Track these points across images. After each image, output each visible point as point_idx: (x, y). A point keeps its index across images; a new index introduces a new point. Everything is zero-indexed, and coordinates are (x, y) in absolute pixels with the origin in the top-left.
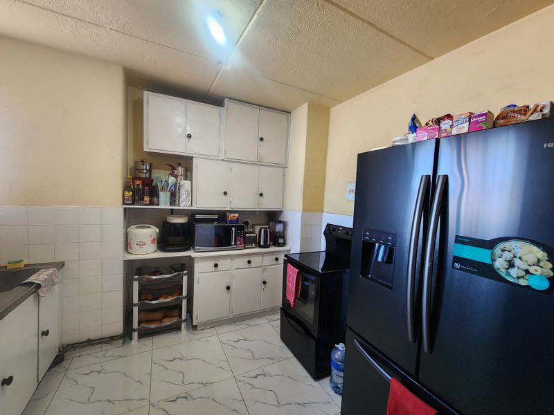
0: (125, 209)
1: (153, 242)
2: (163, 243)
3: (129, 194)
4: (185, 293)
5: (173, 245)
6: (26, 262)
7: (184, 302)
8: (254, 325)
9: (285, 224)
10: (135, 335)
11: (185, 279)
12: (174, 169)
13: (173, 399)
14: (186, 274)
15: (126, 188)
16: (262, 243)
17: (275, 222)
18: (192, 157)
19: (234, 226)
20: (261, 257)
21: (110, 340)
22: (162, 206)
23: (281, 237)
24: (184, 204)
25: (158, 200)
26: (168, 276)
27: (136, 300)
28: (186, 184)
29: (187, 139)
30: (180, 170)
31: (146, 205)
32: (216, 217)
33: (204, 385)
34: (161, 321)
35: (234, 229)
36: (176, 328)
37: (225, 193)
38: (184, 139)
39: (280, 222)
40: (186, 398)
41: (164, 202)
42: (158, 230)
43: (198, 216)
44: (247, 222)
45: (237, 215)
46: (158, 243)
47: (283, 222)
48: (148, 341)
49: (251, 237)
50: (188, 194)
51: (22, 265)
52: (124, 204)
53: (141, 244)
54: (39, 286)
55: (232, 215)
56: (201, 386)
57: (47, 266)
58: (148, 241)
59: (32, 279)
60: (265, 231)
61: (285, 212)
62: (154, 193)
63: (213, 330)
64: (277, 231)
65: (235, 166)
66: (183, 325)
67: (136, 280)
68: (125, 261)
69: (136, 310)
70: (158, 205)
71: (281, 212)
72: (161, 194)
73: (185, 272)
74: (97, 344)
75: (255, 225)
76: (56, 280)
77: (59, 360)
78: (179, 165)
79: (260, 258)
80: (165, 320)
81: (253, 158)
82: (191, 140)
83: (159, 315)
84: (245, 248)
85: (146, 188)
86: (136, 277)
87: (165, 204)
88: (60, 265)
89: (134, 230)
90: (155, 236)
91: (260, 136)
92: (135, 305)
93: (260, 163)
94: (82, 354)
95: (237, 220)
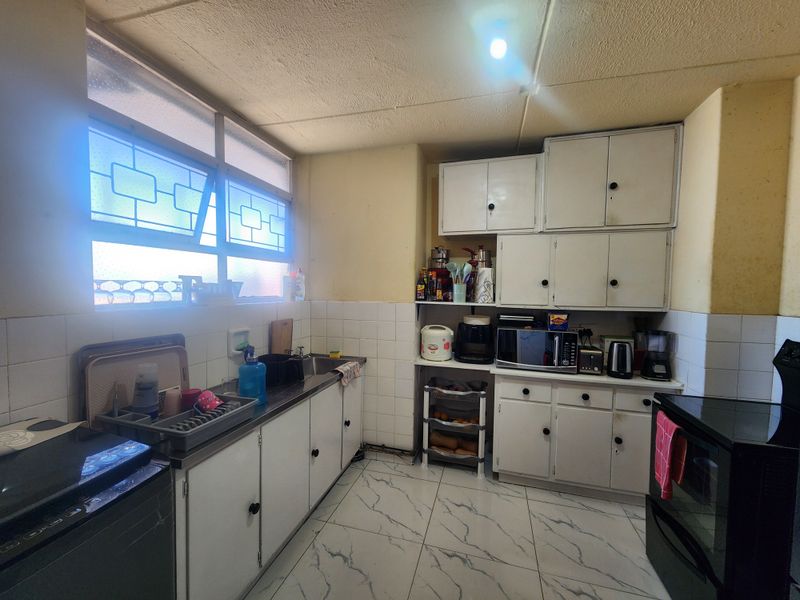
0: (418, 305)
1: (446, 347)
2: (459, 350)
3: (421, 287)
4: (482, 422)
5: (471, 355)
6: (340, 354)
7: (482, 435)
8: (595, 511)
9: (670, 339)
10: (425, 456)
11: (483, 401)
12: (473, 254)
13: (449, 553)
14: (483, 396)
15: (420, 281)
16: (614, 369)
17: (647, 334)
18: (496, 235)
19: (558, 335)
20: (611, 393)
21: (400, 453)
22: (455, 303)
23: (659, 362)
24: (483, 299)
25: (452, 295)
26: (461, 393)
27: (426, 415)
28: (485, 273)
29: (489, 212)
30: (481, 255)
31: (440, 301)
32: (530, 319)
33: (493, 558)
34: (454, 450)
35: (557, 338)
36: (470, 467)
37: (545, 283)
38: (486, 210)
39: (658, 333)
40: (464, 561)
41: (458, 297)
42: (452, 333)
43: (503, 317)
44: (589, 330)
45: (564, 317)
46: (453, 350)
47: (665, 334)
48: (438, 470)
49: (591, 355)
50: (488, 285)
51: (338, 356)
52: (417, 299)
53: (433, 348)
54: (342, 375)
55: (556, 316)
56: (485, 556)
57: (352, 359)
58: (441, 344)
59: (341, 369)
60: (619, 346)
61: (672, 314)
62: (448, 286)
63: (521, 490)
64: (650, 349)
65: (561, 239)
66: (480, 466)
67: (427, 390)
68: (417, 366)
69: (426, 426)
70: (452, 301)
71: (662, 315)
72: (455, 286)
73: (483, 392)
74: (390, 453)
75: (604, 337)
76: (357, 374)
77: (359, 456)
78: (481, 247)
79: (609, 394)
80: (458, 451)
81: (597, 222)
82: (494, 212)
83: (452, 442)
84: (579, 373)
85: (439, 280)
86: (427, 387)
87: (460, 299)
88: (363, 361)
89: (428, 332)
90: (449, 340)
91: (610, 181)
92: (426, 421)
93: (611, 228)
94: (378, 458)
95: (565, 326)
